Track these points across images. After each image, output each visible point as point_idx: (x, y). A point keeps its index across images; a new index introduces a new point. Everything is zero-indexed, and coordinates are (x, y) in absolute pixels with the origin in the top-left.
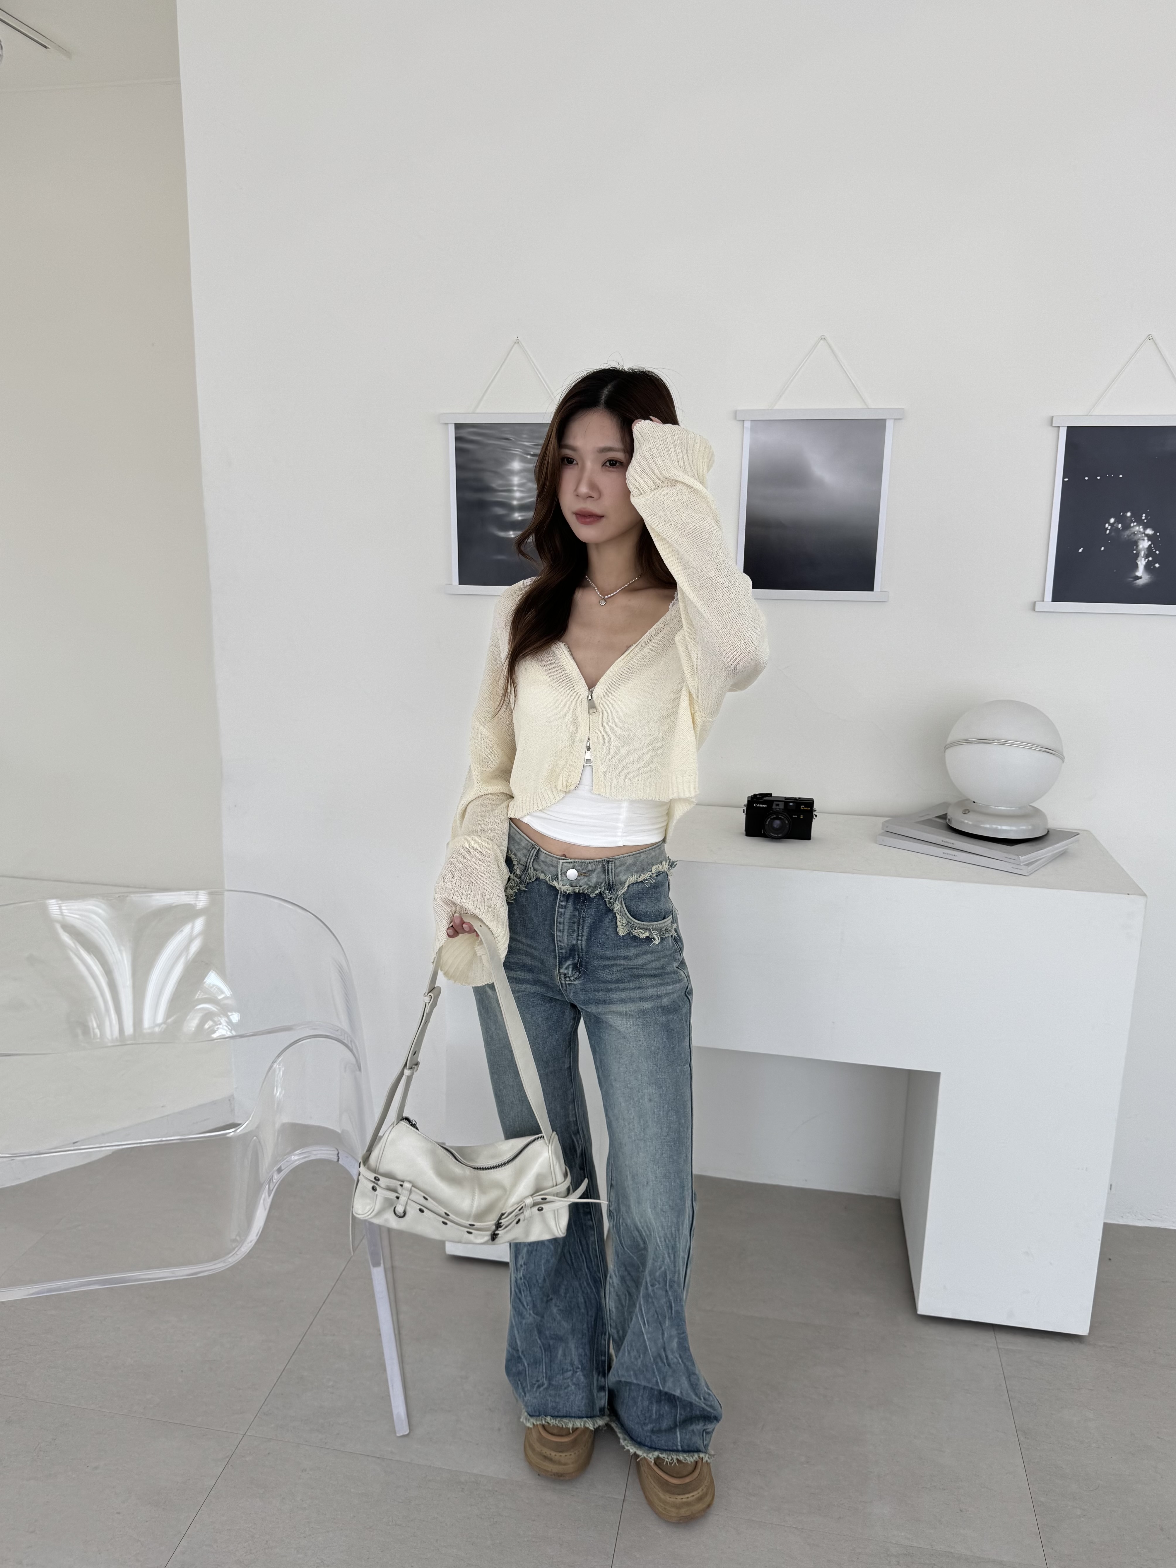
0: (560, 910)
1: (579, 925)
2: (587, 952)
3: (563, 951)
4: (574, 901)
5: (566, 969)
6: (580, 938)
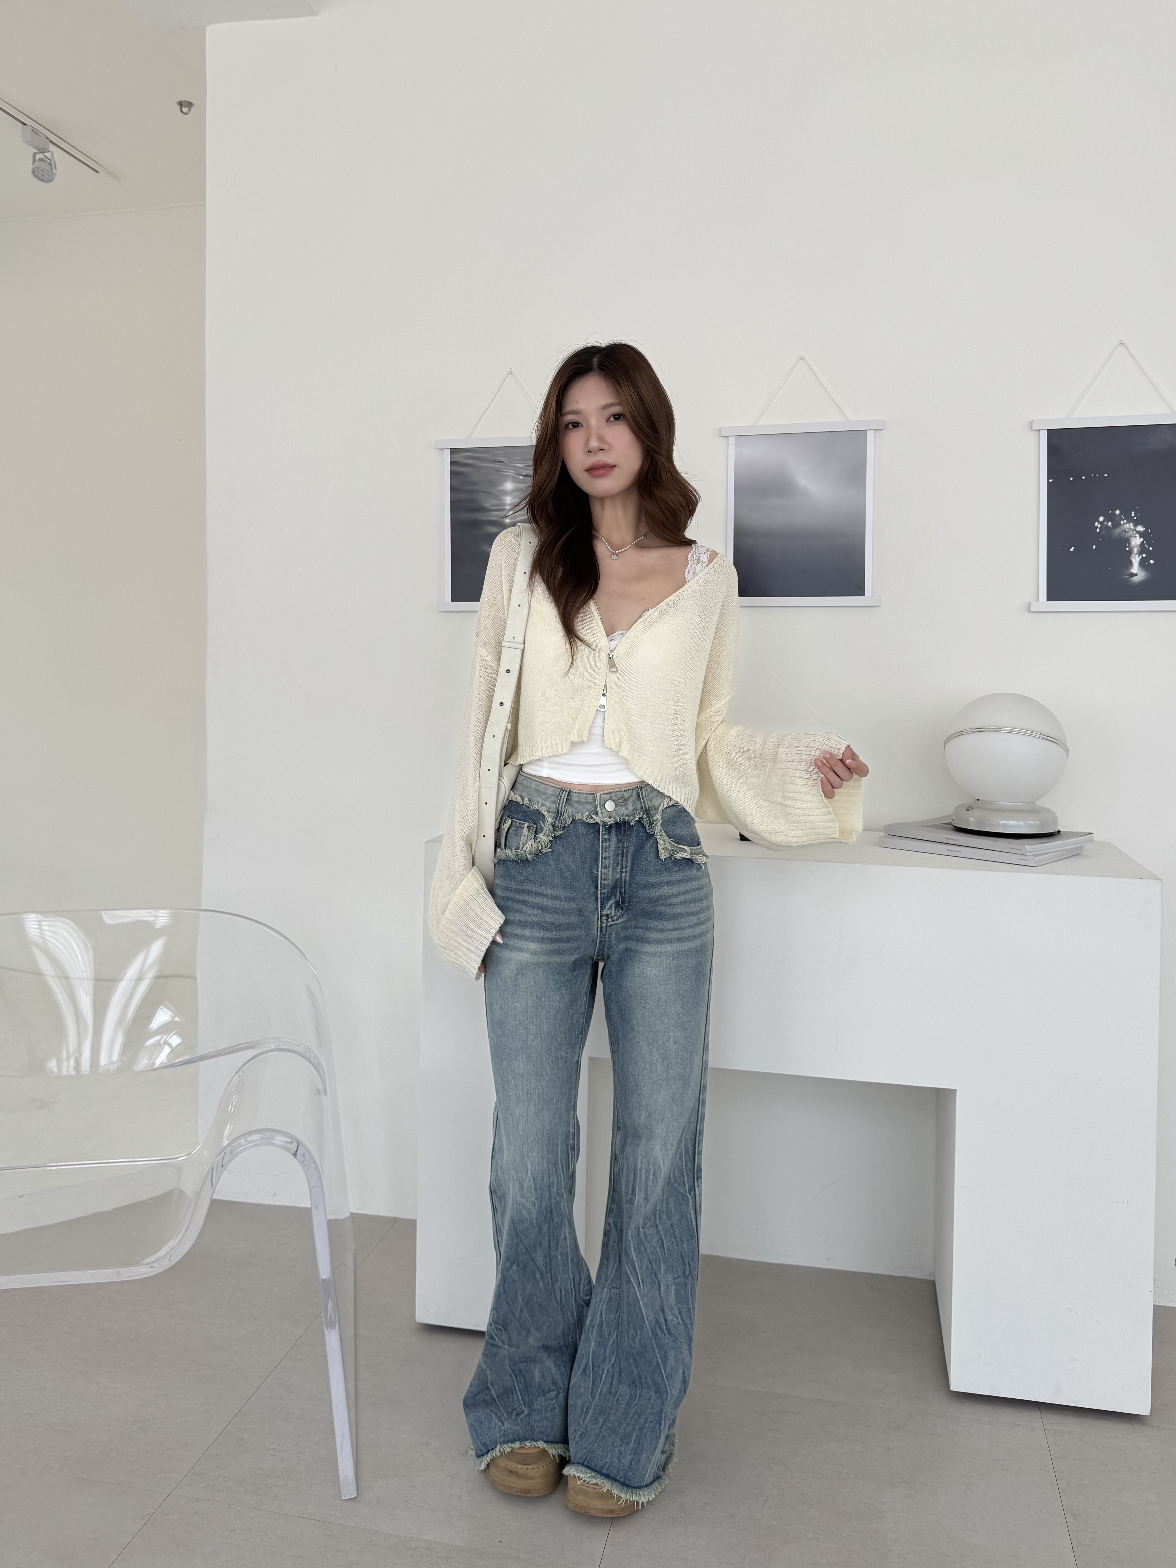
0: (604, 844)
1: (623, 857)
2: (631, 884)
3: (606, 891)
4: (617, 831)
5: (609, 909)
6: (624, 870)
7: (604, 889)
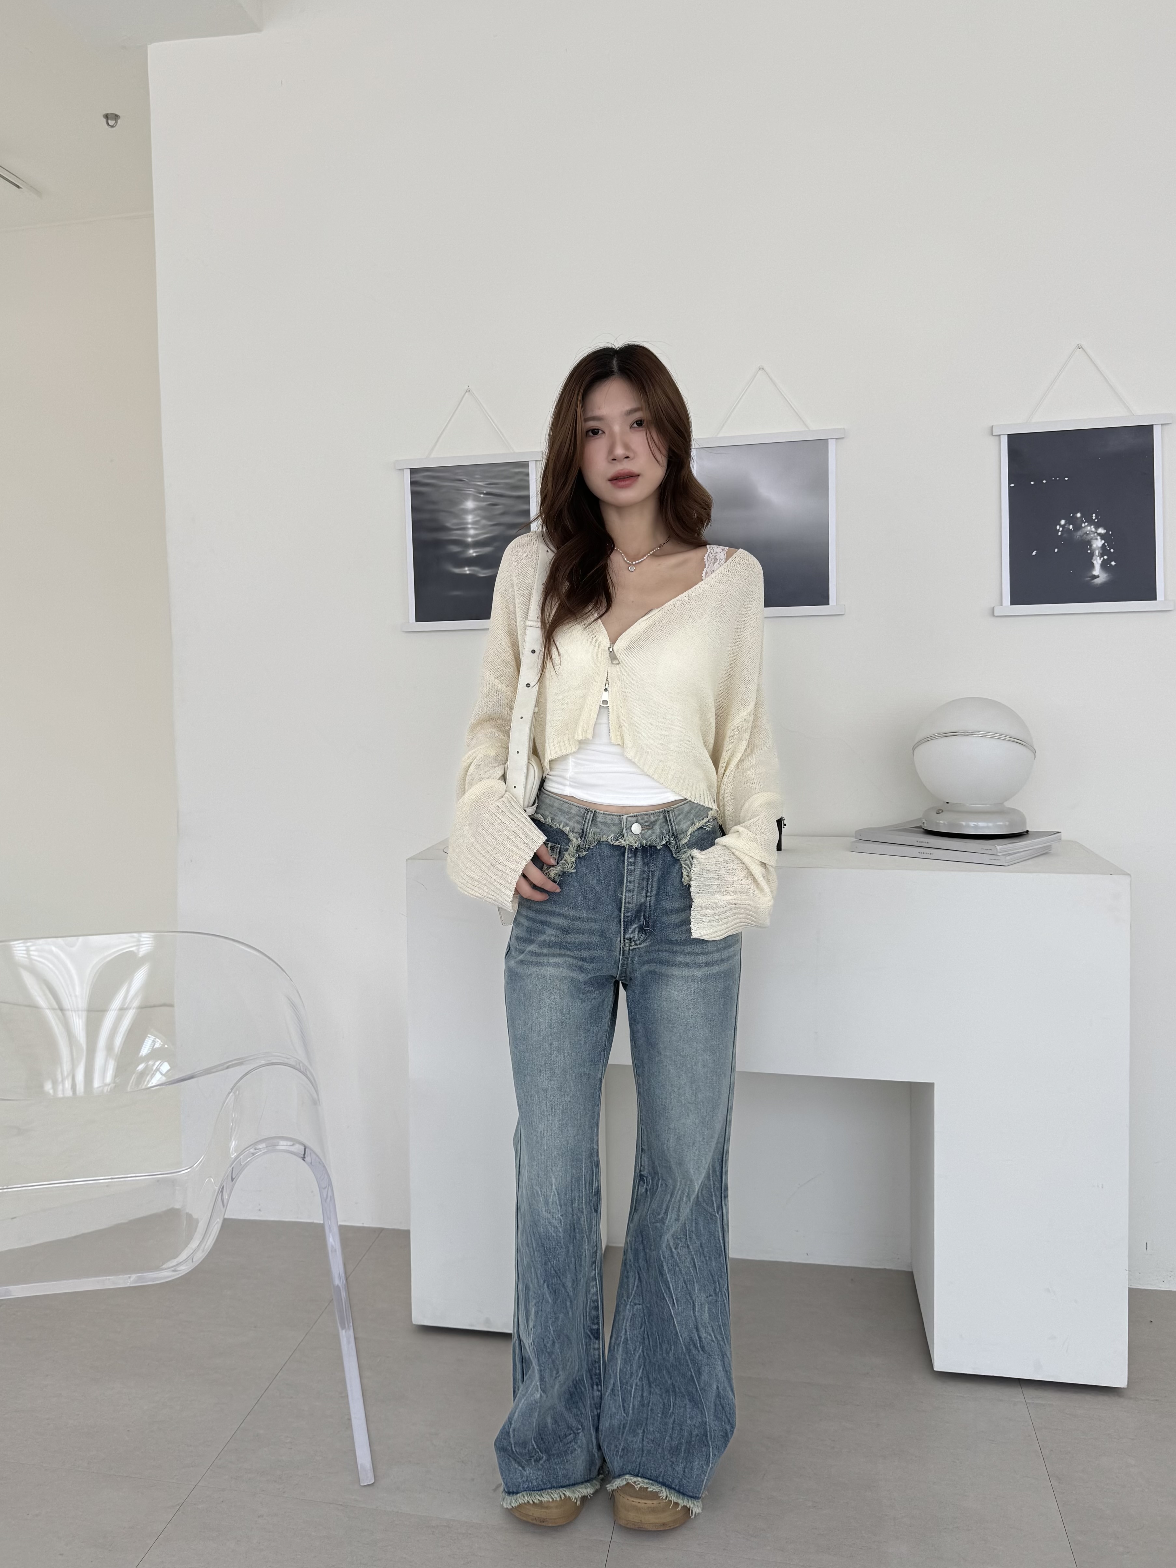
2: (655, 909)
7: (628, 912)
